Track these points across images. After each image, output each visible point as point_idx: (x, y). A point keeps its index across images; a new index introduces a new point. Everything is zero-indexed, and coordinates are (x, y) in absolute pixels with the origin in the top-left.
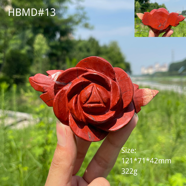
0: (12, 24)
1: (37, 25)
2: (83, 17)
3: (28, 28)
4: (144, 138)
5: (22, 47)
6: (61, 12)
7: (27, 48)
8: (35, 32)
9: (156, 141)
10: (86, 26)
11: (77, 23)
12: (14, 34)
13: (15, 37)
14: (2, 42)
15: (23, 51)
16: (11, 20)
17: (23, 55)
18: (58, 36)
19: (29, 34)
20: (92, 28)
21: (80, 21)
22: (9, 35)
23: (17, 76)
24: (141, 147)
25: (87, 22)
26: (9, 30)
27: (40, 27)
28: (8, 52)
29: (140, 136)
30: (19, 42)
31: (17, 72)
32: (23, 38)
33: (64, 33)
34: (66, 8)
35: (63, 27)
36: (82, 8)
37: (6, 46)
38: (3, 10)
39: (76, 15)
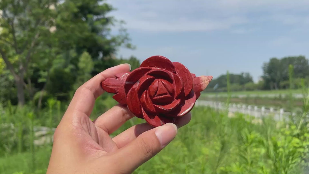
0: (57, 44)
1: (81, 45)
2: (126, 38)
3: (72, 48)
4: (189, 150)
5: (65, 66)
6: (104, 33)
7: (71, 66)
8: (79, 51)
9: (200, 153)
10: (129, 46)
11: (119, 44)
12: (58, 53)
13: (58, 56)
14: (46, 60)
15: (67, 70)
16: (57, 39)
17: (66, 73)
18: (101, 55)
19: (73, 53)
20: (134, 48)
21: (123, 41)
22: (53, 54)
23: (61, 94)
24: (187, 160)
25: (130, 42)
26: (54, 50)
27: (84, 47)
28: (52, 70)
29: (185, 149)
30: (63, 61)
31: (61, 90)
32: (67, 57)
33: (107, 53)
34: (109, 30)
35: (106, 47)
36: (125, 30)
37: (49, 65)
38: (48, 31)
39: (118, 37)
